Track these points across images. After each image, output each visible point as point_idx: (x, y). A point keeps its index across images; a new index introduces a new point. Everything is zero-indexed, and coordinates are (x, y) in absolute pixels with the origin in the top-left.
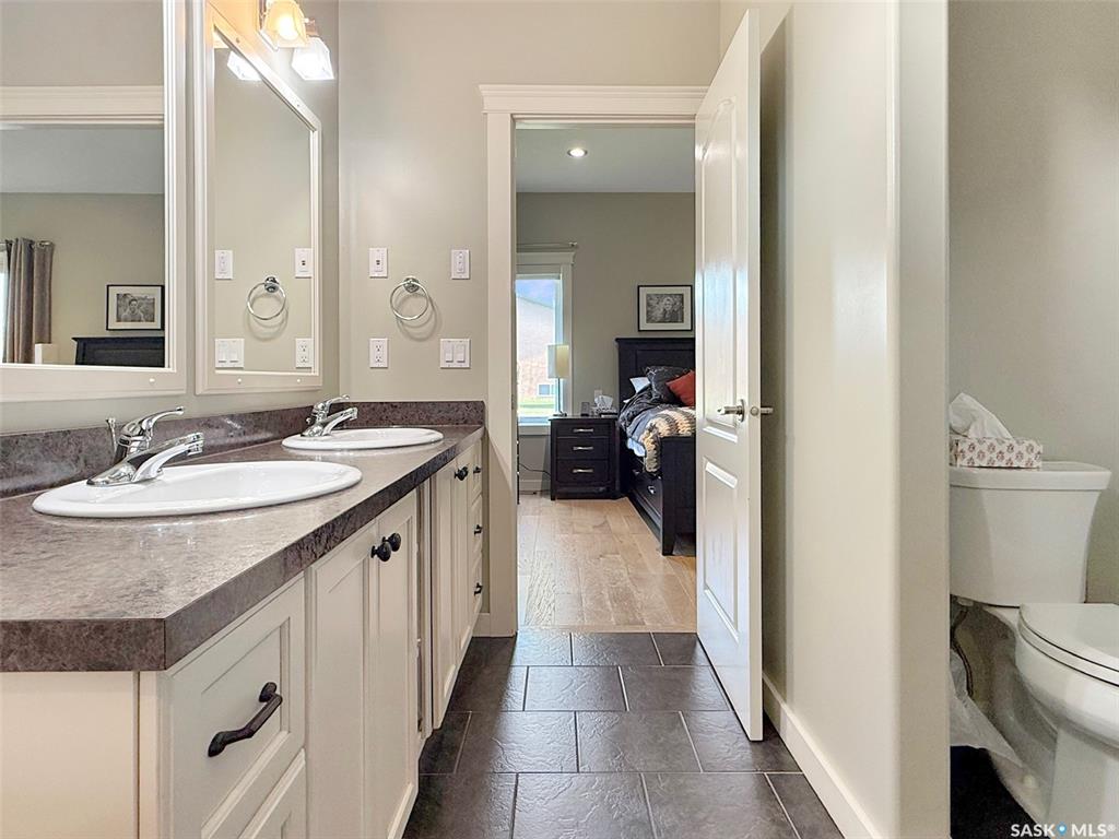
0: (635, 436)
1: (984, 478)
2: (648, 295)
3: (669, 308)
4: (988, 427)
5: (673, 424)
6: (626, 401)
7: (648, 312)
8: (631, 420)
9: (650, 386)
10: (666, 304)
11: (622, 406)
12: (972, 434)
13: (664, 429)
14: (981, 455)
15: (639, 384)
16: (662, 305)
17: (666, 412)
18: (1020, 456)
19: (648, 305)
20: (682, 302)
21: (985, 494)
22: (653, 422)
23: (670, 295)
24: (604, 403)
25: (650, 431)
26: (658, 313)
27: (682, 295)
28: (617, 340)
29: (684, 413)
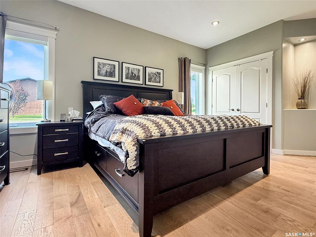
0: (98, 133)
3: (109, 70)
6: (89, 113)
7: (98, 71)
8: (93, 123)
10: (107, 68)
11: (85, 116)
15: (95, 104)
16: (105, 68)
19: (99, 67)
20: (115, 68)
23: (109, 64)
24: (75, 114)
26: (103, 72)
27: (114, 65)
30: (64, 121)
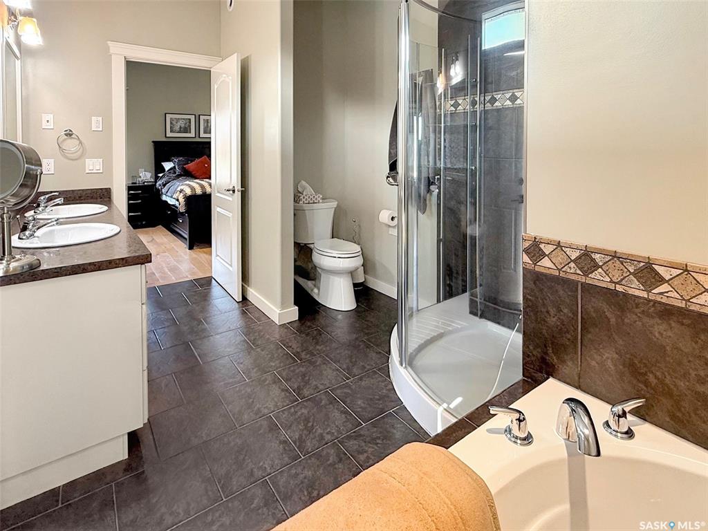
0: (168, 194)
1: (306, 207)
2: (171, 118)
3: (183, 126)
4: (309, 191)
5: (193, 189)
6: (161, 175)
7: (171, 127)
8: (164, 185)
9: (175, 167)
10: (181, 124)
11: (157, 178)
12: (304, 193)
13: (188, 192)
14: (306, 199)
15: (168, 166)
16: (179, 124)
17: (187, 182)
18: (316, 199)
19: (171, 123)
20: (190, 123)
21: (306, 211)
22: (182, 187)
23: (184, 119)
24: (146, 176)
25: (180, 192)
26: (177, 128)
27: (190, 119)
28: (153, 142)
29: (198, 183)
30: (136, 183)
